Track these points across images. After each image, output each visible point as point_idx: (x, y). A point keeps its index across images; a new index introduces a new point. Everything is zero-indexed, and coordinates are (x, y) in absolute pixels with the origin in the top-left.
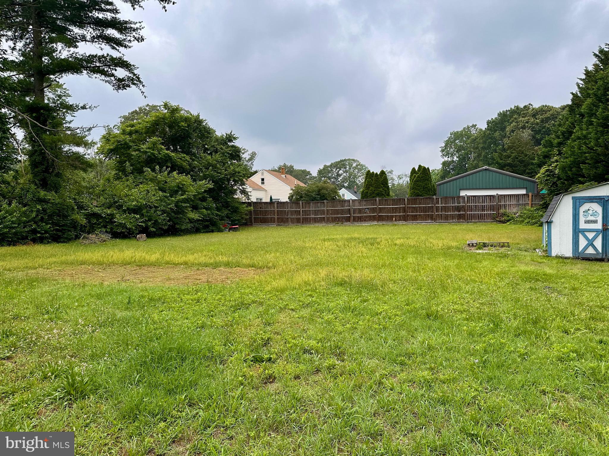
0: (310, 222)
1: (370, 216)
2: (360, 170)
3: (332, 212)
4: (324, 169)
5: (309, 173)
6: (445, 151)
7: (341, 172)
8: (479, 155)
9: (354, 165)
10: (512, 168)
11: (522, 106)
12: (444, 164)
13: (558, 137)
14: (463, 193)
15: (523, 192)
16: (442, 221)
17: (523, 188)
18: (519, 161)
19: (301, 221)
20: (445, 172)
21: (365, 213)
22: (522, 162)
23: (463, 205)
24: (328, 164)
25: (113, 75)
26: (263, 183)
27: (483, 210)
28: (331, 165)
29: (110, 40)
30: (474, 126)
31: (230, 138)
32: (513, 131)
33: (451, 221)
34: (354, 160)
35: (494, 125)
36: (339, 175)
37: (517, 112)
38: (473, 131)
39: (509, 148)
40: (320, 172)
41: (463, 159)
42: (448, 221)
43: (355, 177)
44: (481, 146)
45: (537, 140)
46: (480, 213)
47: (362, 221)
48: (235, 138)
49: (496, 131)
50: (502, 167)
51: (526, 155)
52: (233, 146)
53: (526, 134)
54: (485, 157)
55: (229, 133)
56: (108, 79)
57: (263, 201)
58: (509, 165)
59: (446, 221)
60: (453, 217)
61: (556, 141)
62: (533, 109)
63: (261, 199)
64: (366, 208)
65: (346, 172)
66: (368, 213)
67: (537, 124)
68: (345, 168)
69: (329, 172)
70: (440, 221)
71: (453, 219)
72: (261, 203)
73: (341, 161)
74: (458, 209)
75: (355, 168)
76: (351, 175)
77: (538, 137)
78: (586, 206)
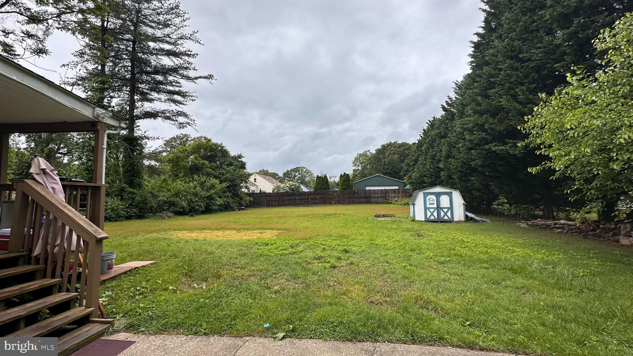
0: (286, 204)
1: (320, 200)
2: (307, 173)
3: (298, 198)
4: (287, 172)
5: (277, 175)
6: (354, 163)
7: (297, 174)
8: (373, 167)
9: (304, 170)
10: (390, 174)
11: (393, 142)
12: (354, 170)
13: (412, 161)
14: (367, 188)
15: (397, 188)
17: (397, 186)
18: (393, 171)
19: (281, 204)
20: (355, 176)
22: (395, 172)
23: (368, 194)
24: (289, 170)
25: (177, 121)
26: (255, 181)
27: (378, 197)
28: (291, 170)
29: (175, 102)
30: (369, 151)
31: (240, 156)
32: (389, 155)
33: (363, 203)
34: (304, 167)
35: (379, 151)
36: (295, 176)
37: (390, 145)
38: (368, 154)
39: (388, 164)
40: (284, 174)
41: (364, 168)
42: (361, 203)
43: (305, 177)
44: (373, 162)
45: (401, 160)
46: (377, 199)
47: (316, 203)
48: (243, 157)
49: (380, 154)
50: (385, 174)
51: (397, 168)
52: (242, 161)
53: (396, 157)
54: (376, 168)
55: (239, 154)
56: (174, 122)
57: (256, 192)
58: (388, 173)
61: (411, 163)
62: (399, 144)
63: (254, 191)
64: (317, 196)
65: (299, 174)
66: (318, 199)
67: (401, 152)
68: (299, 172)
69: (290, 174)
72: (254, 193)
73: (297, 168)
74: (366, 197)
75: (305, 172)
76: (302, 176)
77: (402, 158)
78: (429, 197)
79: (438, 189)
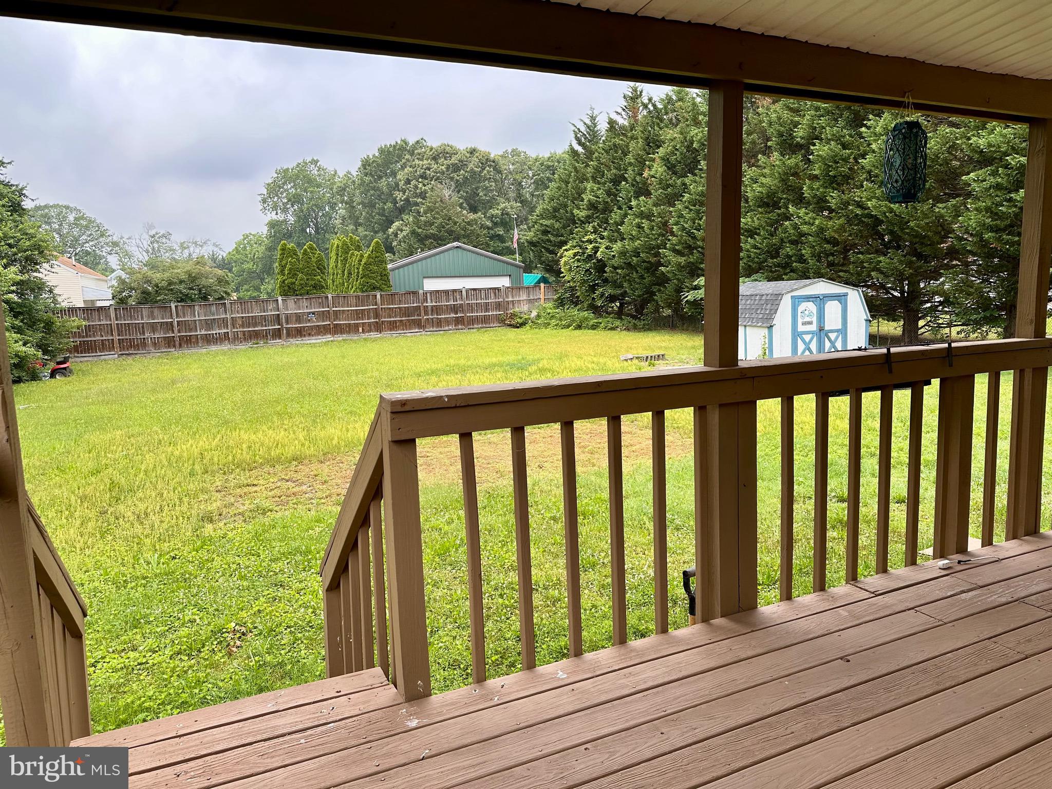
0: (198, 343)
1: (318, 326)
3: (243, 322)
6: (270, 202)
11: (410, 141)
16: (435, 329)
19: (177, 343)
21: (309, 320)
23: (461, 302)
27: (487, 310)
33: (447, 328)
42: (443, 329)
46: (483, 314)
47: (305, 336)
59: (440, 329)
60: (448, 322)
62: (431, 148)
64: (309, 313)
66: (314, 322)
70: (431, 329)
71: (448, 325)
74: (454, 309)
78: (803, 306)
79: (822, 287)
